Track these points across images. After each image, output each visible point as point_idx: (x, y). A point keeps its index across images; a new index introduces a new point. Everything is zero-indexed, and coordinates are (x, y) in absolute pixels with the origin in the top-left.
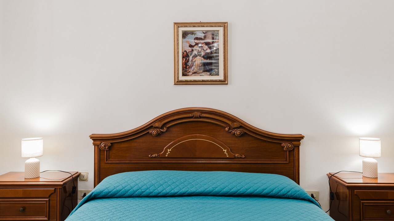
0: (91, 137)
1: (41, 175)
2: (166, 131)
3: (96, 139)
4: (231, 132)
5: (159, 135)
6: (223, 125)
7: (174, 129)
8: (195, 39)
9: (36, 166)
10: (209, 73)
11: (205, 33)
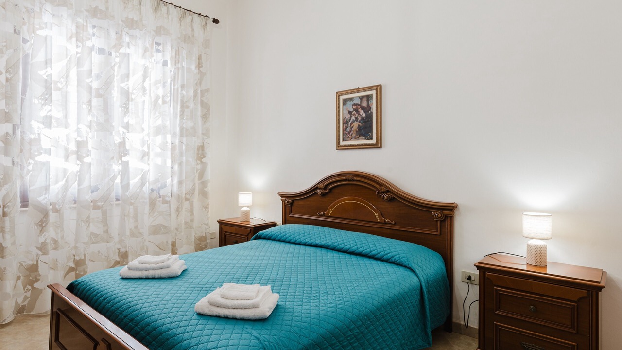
0: (279, 195)
1: (251, 220)
2: (329, 192)
3: (283, 196)
4: (381, 196)
5: (323, 195)
6: (373, 188)
7: (335, 191)
8: (353, 106)
9: (246, 214)
10: (364, 137)
11: (361, 98)
